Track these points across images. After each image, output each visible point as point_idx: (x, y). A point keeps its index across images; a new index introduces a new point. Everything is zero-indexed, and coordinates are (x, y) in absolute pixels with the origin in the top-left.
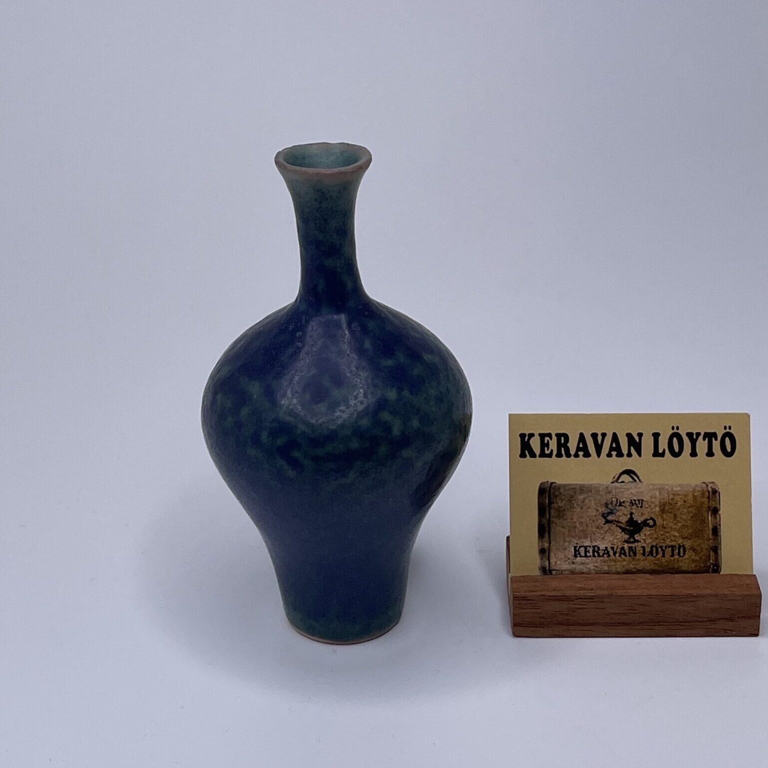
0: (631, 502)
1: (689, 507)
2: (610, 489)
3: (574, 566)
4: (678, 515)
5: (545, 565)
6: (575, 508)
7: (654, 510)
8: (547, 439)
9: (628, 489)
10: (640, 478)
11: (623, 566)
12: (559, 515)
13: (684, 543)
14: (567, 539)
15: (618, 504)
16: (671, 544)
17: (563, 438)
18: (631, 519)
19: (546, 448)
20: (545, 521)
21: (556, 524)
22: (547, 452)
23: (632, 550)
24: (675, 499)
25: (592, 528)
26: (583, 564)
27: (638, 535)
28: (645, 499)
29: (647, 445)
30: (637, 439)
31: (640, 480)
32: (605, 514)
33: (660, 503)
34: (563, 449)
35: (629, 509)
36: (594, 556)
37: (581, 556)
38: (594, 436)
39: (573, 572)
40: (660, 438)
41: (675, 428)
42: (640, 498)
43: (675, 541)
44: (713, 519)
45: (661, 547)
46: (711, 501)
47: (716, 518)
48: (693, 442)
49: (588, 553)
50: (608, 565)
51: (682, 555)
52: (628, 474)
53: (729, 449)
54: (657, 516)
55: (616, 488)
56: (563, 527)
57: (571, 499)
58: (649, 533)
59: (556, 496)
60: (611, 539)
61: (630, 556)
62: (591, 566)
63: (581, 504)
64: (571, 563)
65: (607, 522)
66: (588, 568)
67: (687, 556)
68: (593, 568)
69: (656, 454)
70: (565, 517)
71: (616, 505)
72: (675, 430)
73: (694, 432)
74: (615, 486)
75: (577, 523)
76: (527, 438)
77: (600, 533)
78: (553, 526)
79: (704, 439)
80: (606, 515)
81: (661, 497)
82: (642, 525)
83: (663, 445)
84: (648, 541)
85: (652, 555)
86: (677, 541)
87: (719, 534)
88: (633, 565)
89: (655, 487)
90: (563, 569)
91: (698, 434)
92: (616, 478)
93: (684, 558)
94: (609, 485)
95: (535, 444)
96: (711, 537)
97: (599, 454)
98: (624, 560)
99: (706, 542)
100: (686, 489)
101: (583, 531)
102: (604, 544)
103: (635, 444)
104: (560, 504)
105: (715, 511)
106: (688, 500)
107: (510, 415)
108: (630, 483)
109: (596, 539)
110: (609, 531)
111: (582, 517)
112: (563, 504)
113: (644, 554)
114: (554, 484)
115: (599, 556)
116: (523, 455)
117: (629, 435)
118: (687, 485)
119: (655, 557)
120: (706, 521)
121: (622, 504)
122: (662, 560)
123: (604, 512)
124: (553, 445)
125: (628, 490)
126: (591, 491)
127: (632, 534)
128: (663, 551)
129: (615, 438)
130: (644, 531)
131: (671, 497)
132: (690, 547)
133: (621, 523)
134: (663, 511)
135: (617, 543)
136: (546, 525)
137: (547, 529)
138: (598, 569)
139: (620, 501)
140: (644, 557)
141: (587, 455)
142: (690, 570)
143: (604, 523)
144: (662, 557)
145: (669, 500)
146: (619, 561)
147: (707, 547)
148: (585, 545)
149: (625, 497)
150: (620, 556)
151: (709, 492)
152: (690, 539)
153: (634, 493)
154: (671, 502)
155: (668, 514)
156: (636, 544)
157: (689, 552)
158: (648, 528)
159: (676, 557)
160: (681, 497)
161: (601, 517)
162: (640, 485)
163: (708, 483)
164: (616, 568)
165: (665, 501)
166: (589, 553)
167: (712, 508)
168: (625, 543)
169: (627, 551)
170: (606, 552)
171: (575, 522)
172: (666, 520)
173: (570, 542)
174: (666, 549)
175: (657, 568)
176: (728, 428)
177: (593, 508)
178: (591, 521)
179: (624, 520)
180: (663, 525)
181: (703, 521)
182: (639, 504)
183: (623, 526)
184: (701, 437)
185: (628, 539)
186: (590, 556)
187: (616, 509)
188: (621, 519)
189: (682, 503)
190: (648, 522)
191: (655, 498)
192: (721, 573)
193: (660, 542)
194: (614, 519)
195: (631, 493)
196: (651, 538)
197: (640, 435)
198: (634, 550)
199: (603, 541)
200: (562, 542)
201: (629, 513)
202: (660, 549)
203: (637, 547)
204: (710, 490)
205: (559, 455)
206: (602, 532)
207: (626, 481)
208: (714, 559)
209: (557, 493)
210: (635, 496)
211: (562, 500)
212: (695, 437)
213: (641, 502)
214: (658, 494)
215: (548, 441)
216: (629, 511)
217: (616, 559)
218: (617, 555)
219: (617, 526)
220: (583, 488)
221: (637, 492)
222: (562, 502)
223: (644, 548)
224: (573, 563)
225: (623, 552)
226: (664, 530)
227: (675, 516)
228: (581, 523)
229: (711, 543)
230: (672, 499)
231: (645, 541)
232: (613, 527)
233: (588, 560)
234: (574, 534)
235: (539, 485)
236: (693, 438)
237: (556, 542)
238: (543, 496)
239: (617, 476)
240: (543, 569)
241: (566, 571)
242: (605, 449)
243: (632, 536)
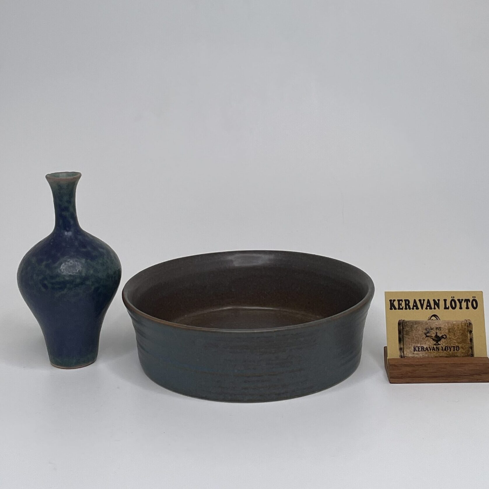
0: (436, 328)
1: (460, 330)
2: (427, 323)
3: (414, 355)
4: (456, 333)
5: (402, 355)
7: (446, 331)
10: (439, 318)
11: (434, 355)
12: (407, 334)
13: (459, 345)
14: (411, 344)
15: (431, 329)
16: (453, 346)
17: (407, 301)
18: (436, 335)
19: (400, 306)
20: (401, 336)
22: (401, 307)
23: (437, 348)
25: (421, 339)
26: (417, 354)
27: (439, 342)
28: (442, 327)
29: (442, 304)
30: (437, 302)
31: (439, 319)
33: (448, 329)
34: (407, 306)
36: (422, 351)
37: (416, 351)
38: (420, 301)
39: (413, 358)
40: (447, 301)
42: (440, 326)
43: (455, 344)
45: (449, 347)
46: (469, 327)
47: (471, 335)
48: (460, 303)
49: (419, 350)
50: (428, 355)
51: (458, 350)
52: (435, 317)
53: (475, 306)
54: (447, 334)
55: (430, 322)
56: (409, 339)
57: (412, 327)
58: (444, 341)
59: (405, 326)
60: (429, 344)
61: (437, 351)
62: (421, 355)
63: (416, 329)
65: (427, 336)
66: (420, 356)
67: (460, 351)
68: (422, 356)
69: (446, 308)
70: (409, 334)
71: (430, 329)
72: (453, 298)
74: (429, 322)
76: (392, 302)
77: (424, 341)
78: (404, 338)
79: (465, 302)
80: (426, 334)
82: (441, 338)
83: (448, 304)
87: (473, 341)
88: (438, 354)
89: (446, 322)
90: (409, 356)
91: (462, 300)
93: (459, 351)
94: (427, 321)
95: (396, 304)
96: (469, 342)
97: (422, 308)
98: (434, 352)
99: (467, 345)
100: (458, 323)
101: (417, 340)
102: (425, 346)
103: (437, 304)
105: (471, 332)
106: (459, 327)
107: (385, 292)
108: (436, 320)
109: (423, 344)
110: (428, 340)
111: (416, 334)
112: (408, 329)
113: (442, 350)
114: (404, 321)
115: (424, 351)
116: (391, 309)
117: (434, 300)
118: (458, 321)
119: (447, 351)
120: (467, 336)
121: (433, 329)
122: (450, 352)
123: (425, 332)
124: (403, 304)
125: (435, 323)
126: (419, 324)
128: (450, 349)
129: (428, 301)
131: (452, 326)
132: (461, 347)
133: (432, 337)
134: (449, 332)
135: (431, 345)
136: (402, 338)
137: (402, 340)
138: (424, 356)
139: (431, 327)
141: (417, 308)
142: (461, 356)
143: (425, 337)
146: (432, 353)
147: (468, 347)
148: (418, 346)
149: (434, 326)
150: (432, 351)
151: (468, 324)
152: (460, 344)
154: (453, 328)
155: (451, 333)
156: (439, 346)
157: (461, 349)
158: (443, 339)
159: (456, 351)
160: (456, 326)
161: (424, 334)
162: (439, 321)
163: (467, 320)
164: (432, 356)
165: (450, 327)
167: (469, 331)
170: (427, 349)
171: (414, 337)
172: (451, 335)
173: (412, 345)
175: (448, 356)
176: (474, 297)
177: (421, 331)
178: (420, 336)
179: (434, 335)
180: (450, 337)
181: (466, 336)
183: (433, 338)
184: (463, 301)
185: (435, 344)
187: (430, 331)
188: (432, 335)
189: (457, 328)
191: (446, 326)
192: (474, 357)
193: (449, 345)
194: (429, 335)
195: (436, 324)
196: (445, 343)
197: (439, 300)
199: (425, 344)
200: (409, 345)
202: (449, 348)
204: (468, 323)
205: (406, 309)
207: (433, 319)
208: (471, 351)
209: (406, 324)
210: (438, 325)
211: (408, 327)
213: (440, 328)
214: (447, 325)
216: (435, 332)
218: (431, 350)
219: (431, 338)
220: (416, 322)
223: (442, 347)
224: (413, 354)
225: (434, 349)
226: (450, 340)
227: (454, 334)
228: (416, 337)
229: (470, 345)
230: (453, 327)
231: (443, 345)
232: (429, 338)
233: (419, 353)
234: (413, 342)
235: (398, 321)
236: (460, 301)
237: (406, 345)
238: (400, 326)
239: (430, 317)
240: (401, 357)
241: (411, 357)
242: (425, 306)
243: (437, 342)
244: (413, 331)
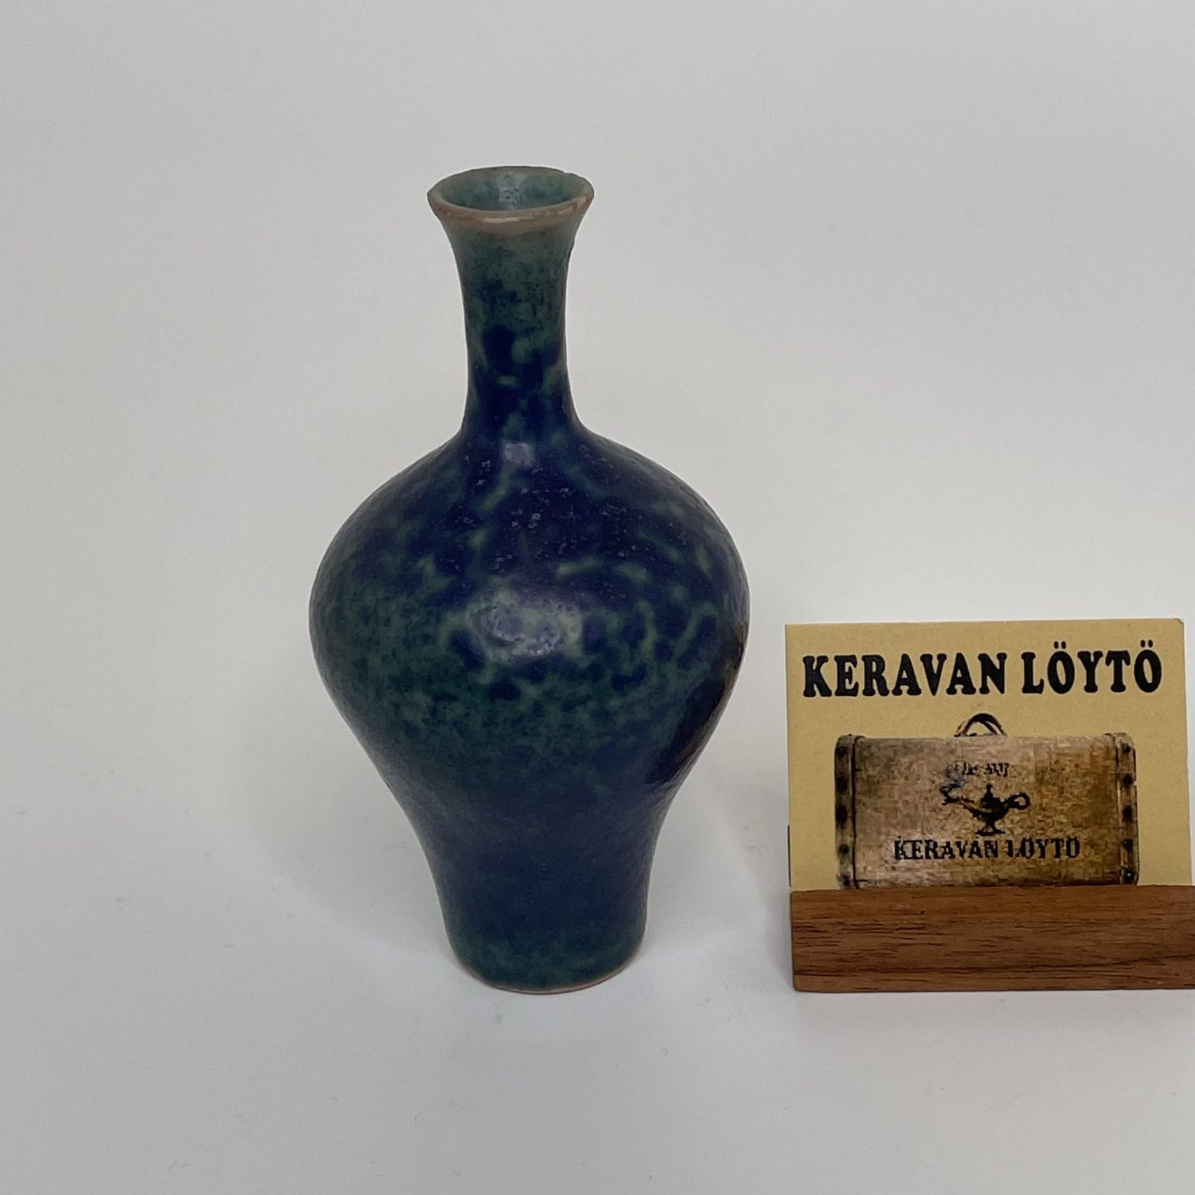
0: (989, 768)
1: (1084, 775)
2: (953, 746)
3: (894, 874)
4: (1067, 788)
5: (848, 872)
6: (896, 778)
7: (1026, 781)
8: (848, 665)
9: (984, 747)
10: (1003, 728)
11: (977, 873)
12: (870, 791)
13: (1076, 835)
14: (883, 830)
15: (967, 771)
16: (1055, 836)
17: (874, 664)
18: (989, 795)
19: (847, 681)
20: (846, 801)
21: (864, 805)
22: (849, 686)
23: (991, 847)
24: (1061, 761)
25: (924, 811)
26: (909, 870)
27: (1000, 821)
28: (1011, 763)
29: (1014, 673)
30: (997, 663)
31: (1002, 732)
32: (944, 787)
33: (1036, 769)
34: (874, 681)
35: (985, 779)
36: (928, 857)
37: (906, 858)
38: (926, 659)
39: (893, 885)
40: (1034, 661)
41: (1060, 645)
42: (1003, 761)
43: (1060, 831)
44: (1124, 794)
45: (1039, 841)
46: (1120, 764)
47: (1128, 793)
48: (1090, 668)
49: (917, 852)
50: (951, 873)
51: (1073, 853)
52: (983, 722)
53: (1149, 679)
54: (1031, 789)
55: (963, 744)
56: (876, 810)
57: (890, 763)
58: (1017, 818)
59: (863, 759)
60: (956, 829)
61: (987, 856)
62: (923, 874)
63: (906, 771)
64: (890, 868)
65: (950, 800)
66: (918, 877)
67: (1081, 856)
68: (926, 876)
69: (1029, 688)
70: (879, 793)
71: (963, 773)
72: (1060, 649)
73: (1092, 652)
74: (961, 742)
75: (900, 801)
76: (815, 665)
77: (937, 819)
78: (858, 807)
79: (1108, 663)
80: (946, 789)
81: (1038, 758)
82: (1006, 805)
83: (1040, 672)
84: (1018, 831)
85: (1024, 855)
86: (1066, 831)
87: (1135, 819)
88: (993, 871)
89: (1027, 742)
90: (878, 878)
91: (1098, 655)
92: (962, 729)
93: (1077, 858)
94: (951, 741)
95: (829, 673)
96: (1121, 824)
97: (934, 691)
98: (978, 863)
99: (1113, 832)
100: (1078, 745)
101: (908, 815)
102: (943, 838)
103: (994, 672)
104: (871, 772)
105: (1128, 781)
106: (1083, 763)
107: (786, 626)
108: (987, 737)
109: (931, 830)
110: (952, 815)
111: (907, 794)
112: (876, 772)
113: (1010, 853)
114: (861, 740)
115: (936, 857)
116: (809, 693)
117: (984, 658)
118: (1080, 739)
119: (1028, 858)
120: (1113, 798)
121: (974, 771)
122: (1040, 862)
123: (944, 785)
124: (859, 675)
125: (984, 749)
126: (921, 750)
127: (990, 820)
128: (1043, 849)
129: (960, 662)
130: (1011, 815)
131: (1054, 758)
132: (1086, 842)
133: (973, 802)
134: (1040, 781)
135: (966, 834)
136: (849, 807)
137: (850, 814)
138: (935, 879)
139: (969, 765)
140: (1011, 858)
141: (915, 690)
142: (1087, 879)
143: (944, 802)
144: (1040, 857)
145: (1051, 763)
146: (969, 865)
147: (1114, 840)
148: (913, 839)
149: (978, 760)
150: (970, 857)
151: (1117, 750)
152: (1086, 828)
153: (994, 752)
154: (1054, 766)
155: (1050, 787)
156: (997, 836)
157: (1085, 849)
158: (1016, 810)
159: (1064, 857)
160: (1070, 758)
161: (938, 792)
162: (1003, 741)
163: (1114, 736)
164: (966, 877)
165: (1045, 765)
166: (920, 852)
167: (1122, 777)
168: (978, 835)
169: (982, 848)
170: (947, 850)
171: (897, 802)
172: (1047, 796)
173: (887, 834)
174: (1046, 844)
175: (1032, 876)
176: (1147, 643)
177: (926, 779)
178: (922, 800)
179: (977, 796)
180: (1041, 805)
181: (1109, 798)
182: (1002, 771)
183: (975, 807)
184: (1102, 660)
185: (983, 829)
186: (922, 857)
187: (963, 780)
188: (971, 796)
189: (1073, 765)
190: (1016, 800)
191: (1029, 759)
192: (1139, 884)
193: (1037, 834)
194: (960, 795)
195: (989, 753)
196: (1022, 828)
197: (1002, 657)
198: (994, 847)
199: (944, 832)
200: (875, 834)
201: (985, 786)
202: (1036, 845)
203: (998, 841)
204: (1119, 746)
205: (869, 692)
206: (941, 817)
207: (979, 734)
208: (1126, 860)
209: (865, 753)
210: (995, 757)
211: (874, 766)
212: (1092, 659)
213: (1004, 767)
214: (1032, 754)
215: (850, 668)
216: (985, 782)
217: (965, 861)
218: (966, 855)
219: (965, 807)
220: (908, 746)
221: (998, 752)
222: (873, 770)
223: (1010, 843)
224: (893, 868)
225: (975, 850)
226: (1042, 813)
227: (1062, 790)
228: (907, 802)
229: (1122, 835)
230: (1056, 762)
231: (1012, 832)
232: (959, 809)
233: (918, 864)
234: (894, 822)
235: (836, 741)
236: (1089, 661)
237: (866, 835)
238: (844, 760)
239: (965, 725)
240: (845, 880)
241: (883, 884)
242: (945, 681)
243: (990, 823)
244: (895, 778)
